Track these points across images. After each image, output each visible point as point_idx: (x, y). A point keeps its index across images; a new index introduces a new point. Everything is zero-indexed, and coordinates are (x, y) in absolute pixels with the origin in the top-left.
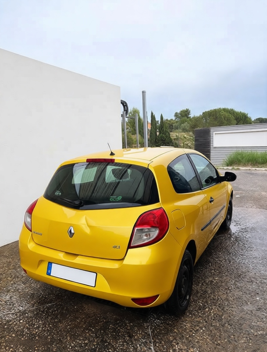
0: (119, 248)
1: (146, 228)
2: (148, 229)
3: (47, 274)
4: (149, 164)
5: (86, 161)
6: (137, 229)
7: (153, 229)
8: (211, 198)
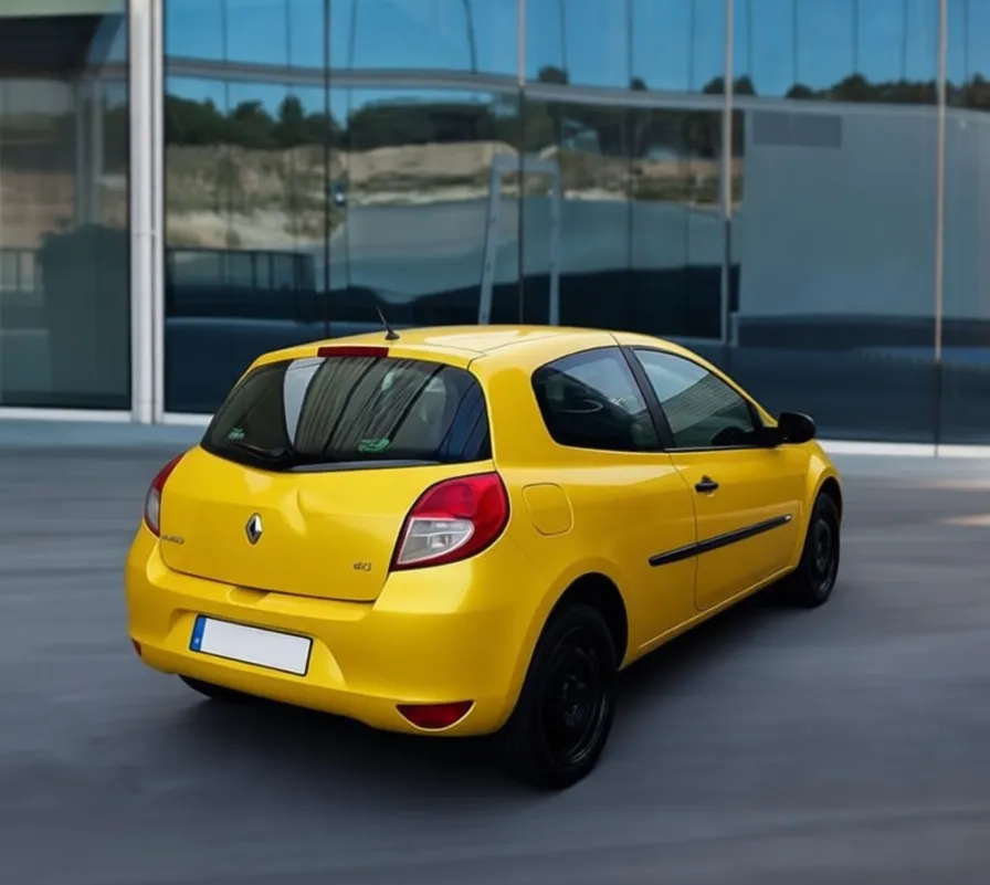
0: (369, 569)
1: (440, 521)
3: (191, 648)
4: (471, 362)
5: (316, 353)
6: (416, 522)
8: (706, 479)
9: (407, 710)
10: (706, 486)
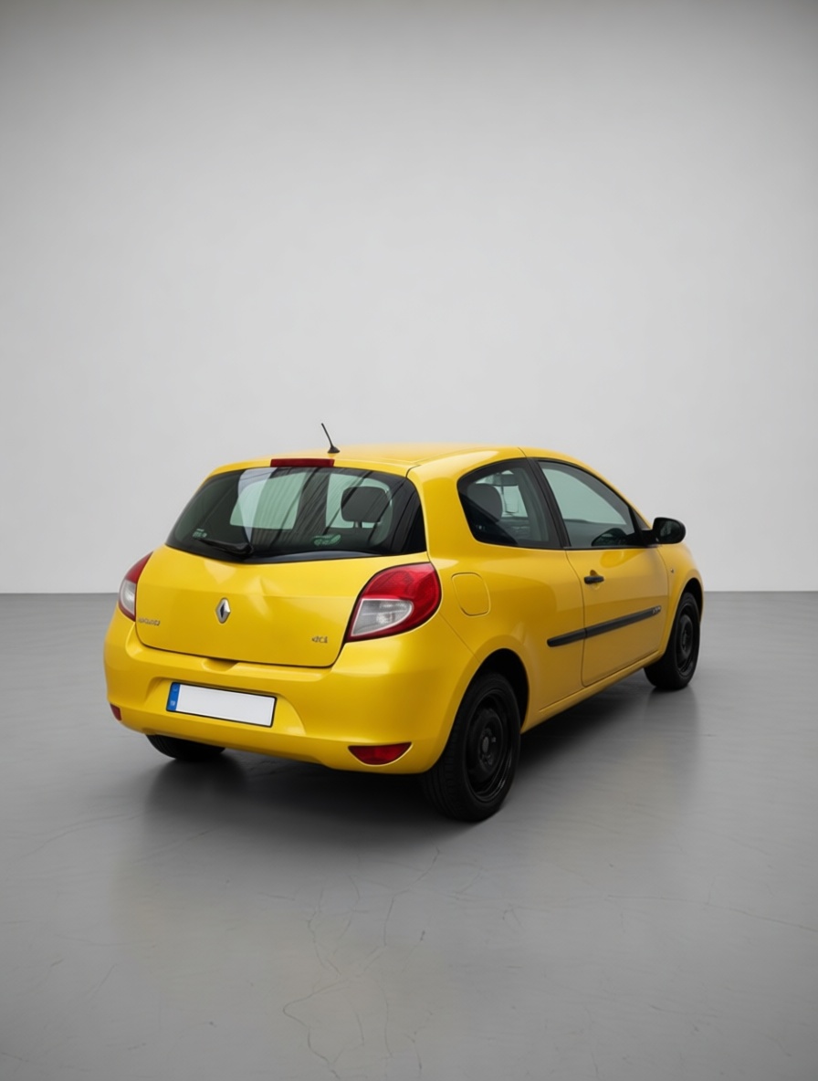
0: (326, 641)
1: (386, 602)
2: (394, 603)
3: (168, 710)
4: (409, 471)
5: (269, 464)
6: (365, 602)
7: (403, 605)
8: (593, 572)
9: (357, 750)
10: (593, 579)
